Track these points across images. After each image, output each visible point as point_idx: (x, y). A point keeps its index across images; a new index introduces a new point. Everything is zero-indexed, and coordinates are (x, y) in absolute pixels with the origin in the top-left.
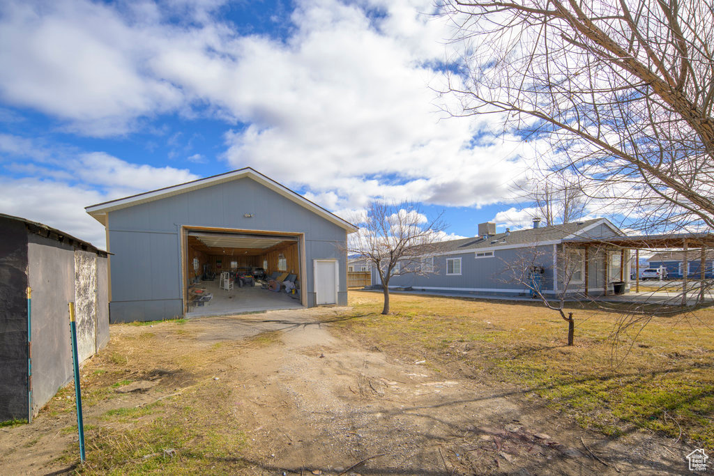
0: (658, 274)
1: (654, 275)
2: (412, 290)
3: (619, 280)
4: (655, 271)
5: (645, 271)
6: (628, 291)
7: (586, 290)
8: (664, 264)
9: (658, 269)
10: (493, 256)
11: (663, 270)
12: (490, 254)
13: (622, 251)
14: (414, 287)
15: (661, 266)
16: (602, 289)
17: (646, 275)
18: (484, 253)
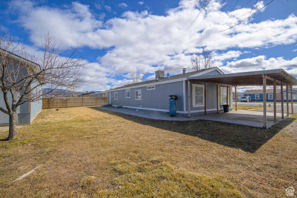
0: (247, 99)
1: (245, 99)
2: (122, 108)
3: (225, 104)
4: (246, 98)
5: (242, 98)
6: (231, 110)
7: (205, 111)
8: (249, 95)
9: (247, 97)
10: (155, 89)
11: (249, 98)
12: (153, 87)
13: (227, 87)
14: (123, 106)
15: (248, 96)
16: (216, 109)
17: (242, 100)
18: (151, 86)
